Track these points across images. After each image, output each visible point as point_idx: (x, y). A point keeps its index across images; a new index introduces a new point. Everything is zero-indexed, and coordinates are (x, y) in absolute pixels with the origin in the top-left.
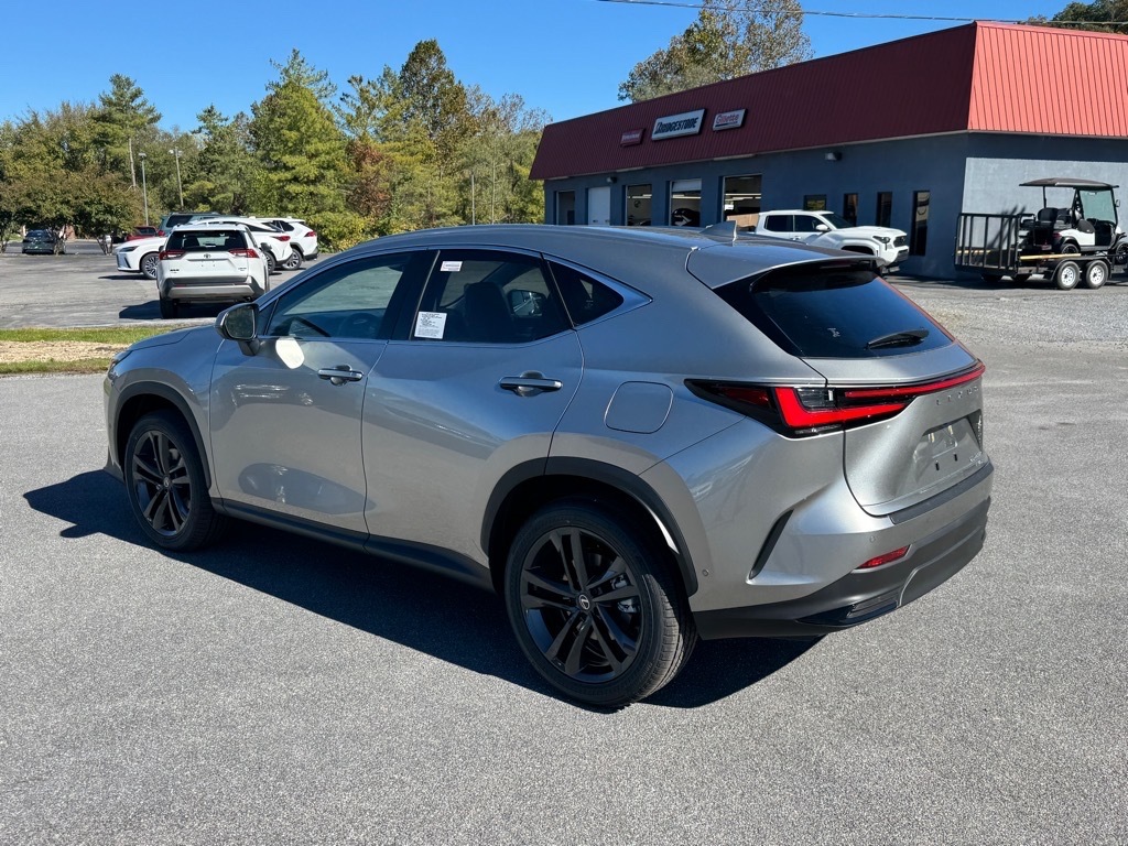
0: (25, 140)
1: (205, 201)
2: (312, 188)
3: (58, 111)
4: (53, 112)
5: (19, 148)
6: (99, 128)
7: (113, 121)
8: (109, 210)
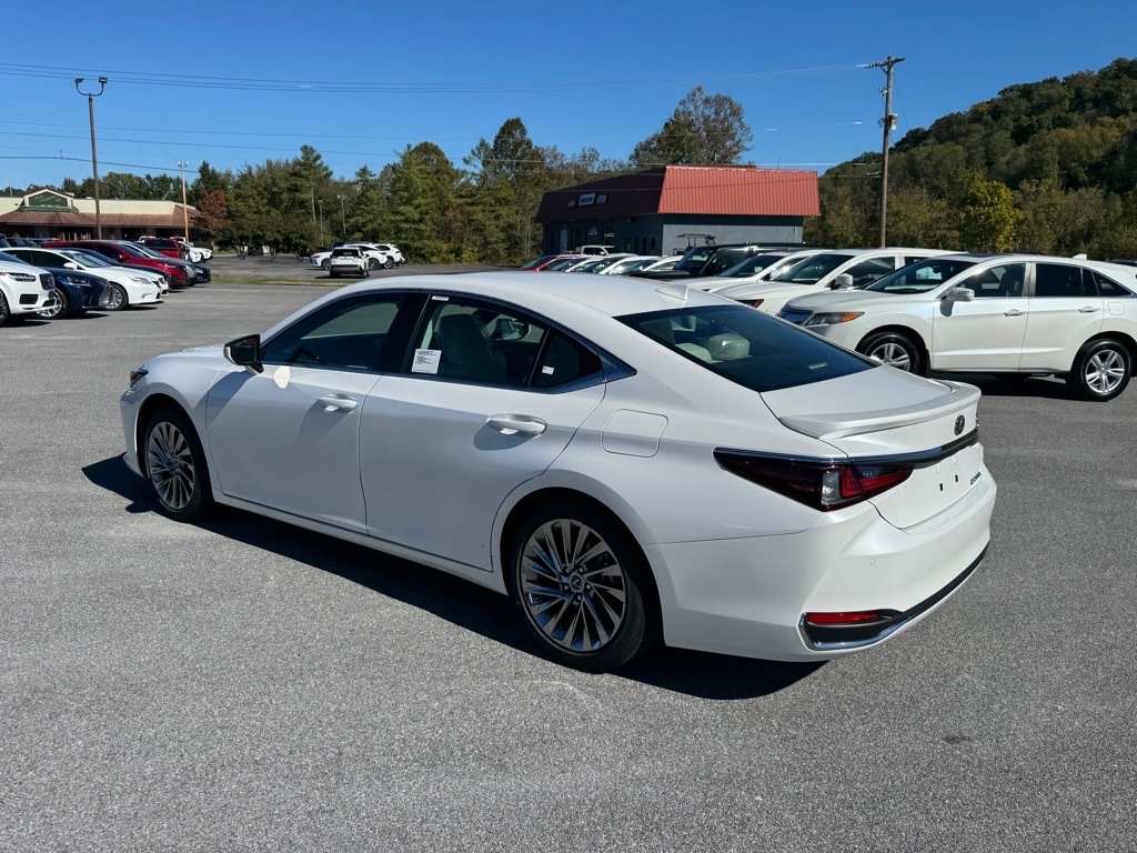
0: (243, 185)
1: (359, 230)
2: (416, 226)
3: (263, 164)
4: (261, 166)
5: (239, 191)
6: (294, 180)
7: (302, 177)
8: (302, 237)
